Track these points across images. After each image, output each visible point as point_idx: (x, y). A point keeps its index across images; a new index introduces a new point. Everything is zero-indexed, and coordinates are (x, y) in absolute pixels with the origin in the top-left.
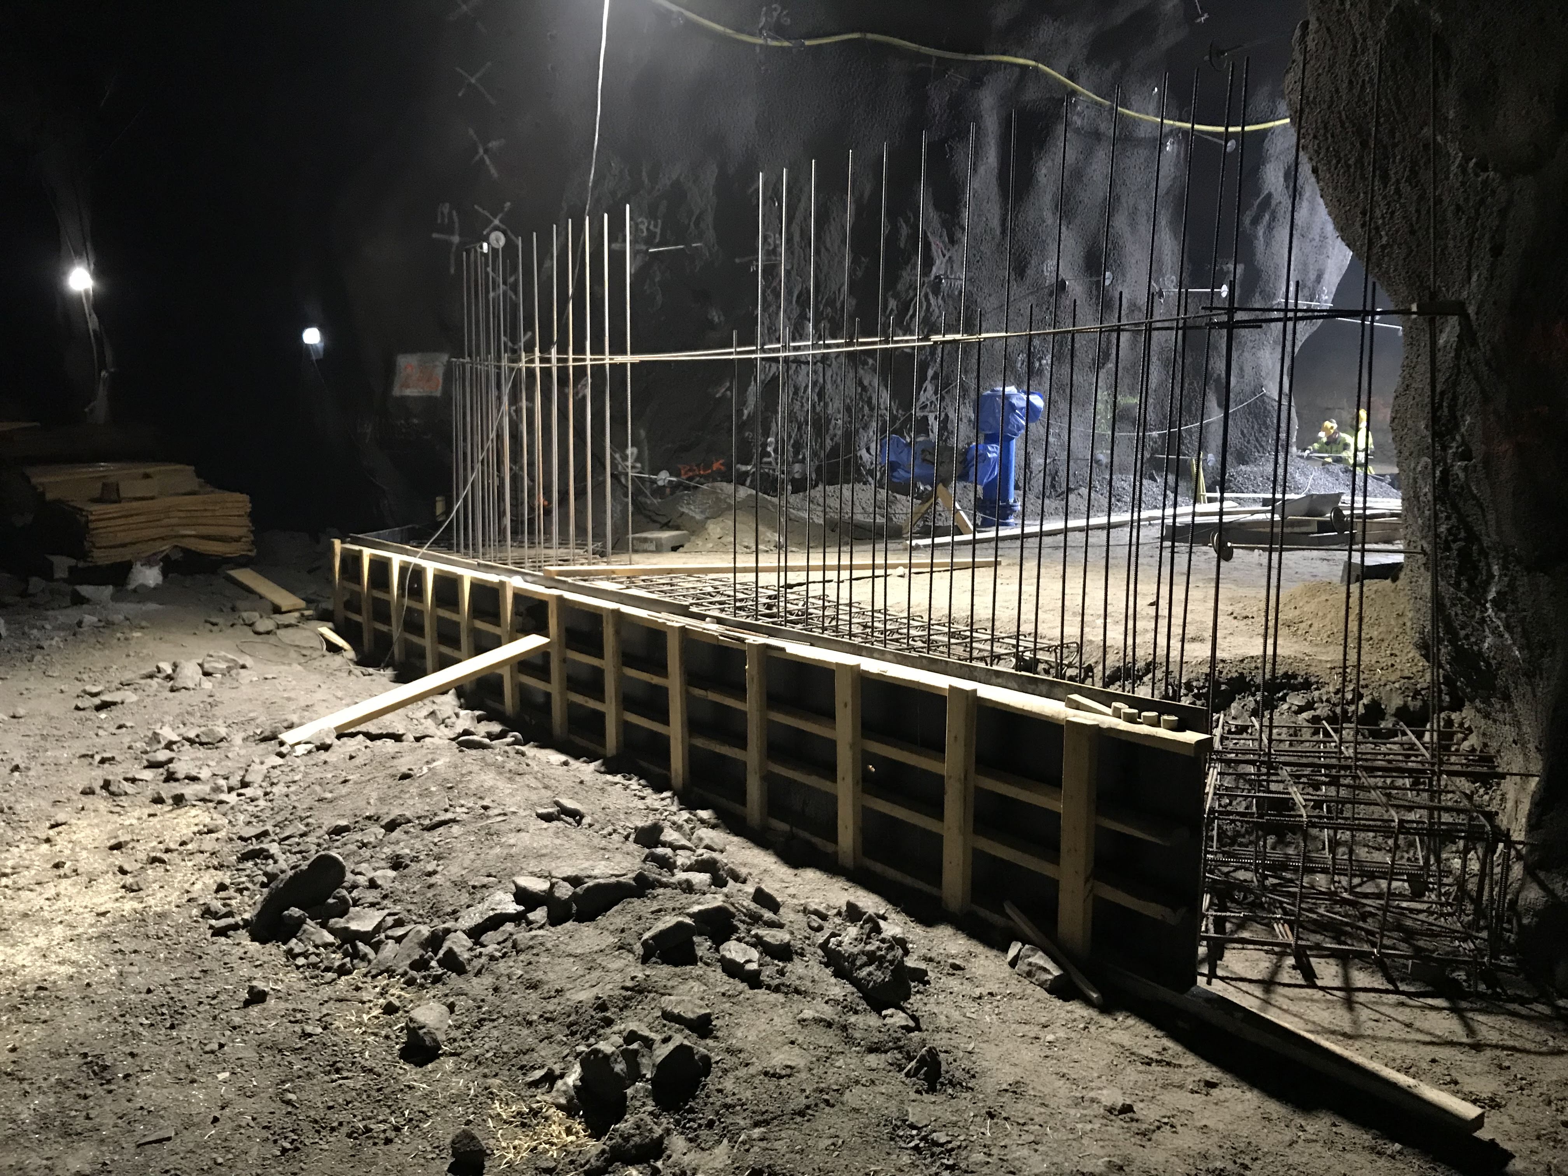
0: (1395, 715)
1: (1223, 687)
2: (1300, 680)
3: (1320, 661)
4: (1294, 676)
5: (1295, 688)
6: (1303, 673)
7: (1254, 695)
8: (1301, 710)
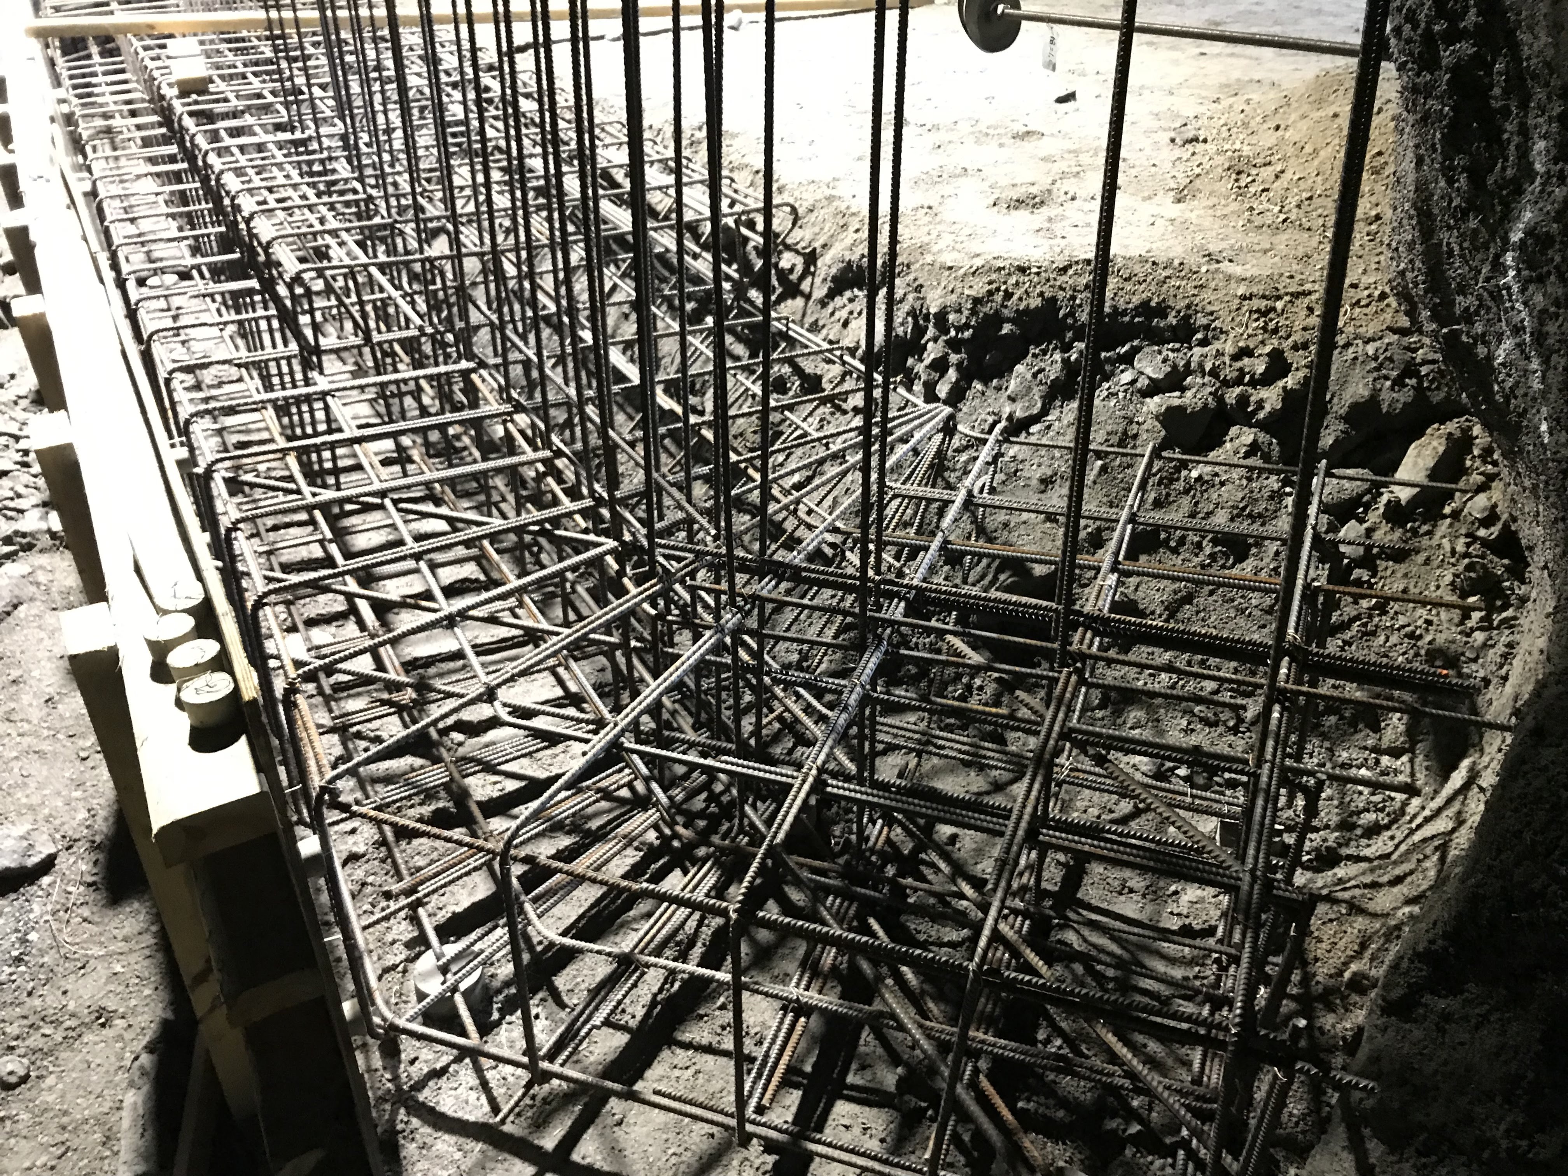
0: (1346, 419)
1: (1006, 329)
2: (1172, 320)
3: (1229, 278)
4: (1162, 311)
5: (1158, 338)
6: (1182, 304)
7: (1066, 348)
8: (1155, 388)
